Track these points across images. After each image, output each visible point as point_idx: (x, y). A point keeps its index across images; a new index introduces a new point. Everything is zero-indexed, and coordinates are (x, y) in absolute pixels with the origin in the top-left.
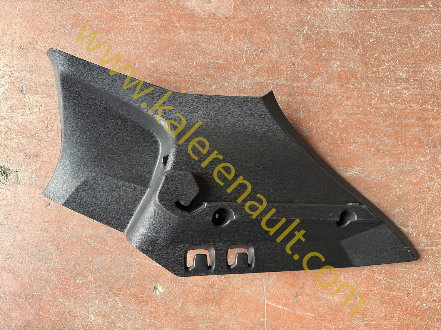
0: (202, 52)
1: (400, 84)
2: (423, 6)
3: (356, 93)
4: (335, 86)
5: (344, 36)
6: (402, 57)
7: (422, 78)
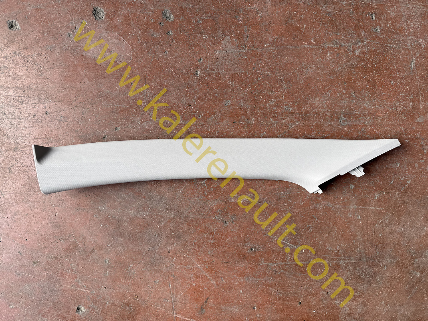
0: (106, 98)
1: (286, 117)
2: (306, 43)
3: (246, 129)
4: (227, 123)
5: (234, 76)
6: (288, 92)
7: (306, 110)
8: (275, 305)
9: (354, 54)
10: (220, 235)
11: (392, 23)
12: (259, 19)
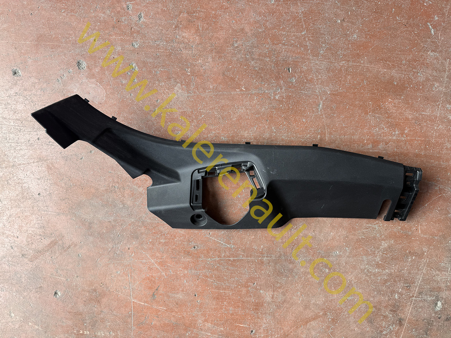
2: (239, 90)
5: (183, 114)
6: (224, 126)
8: (212, 293)
9: (274, 99)
10: (170, 236)
11: (304, 74)
12: (202, 71)
